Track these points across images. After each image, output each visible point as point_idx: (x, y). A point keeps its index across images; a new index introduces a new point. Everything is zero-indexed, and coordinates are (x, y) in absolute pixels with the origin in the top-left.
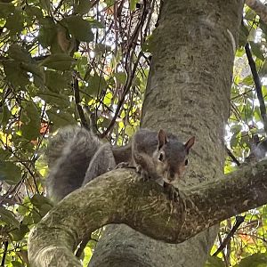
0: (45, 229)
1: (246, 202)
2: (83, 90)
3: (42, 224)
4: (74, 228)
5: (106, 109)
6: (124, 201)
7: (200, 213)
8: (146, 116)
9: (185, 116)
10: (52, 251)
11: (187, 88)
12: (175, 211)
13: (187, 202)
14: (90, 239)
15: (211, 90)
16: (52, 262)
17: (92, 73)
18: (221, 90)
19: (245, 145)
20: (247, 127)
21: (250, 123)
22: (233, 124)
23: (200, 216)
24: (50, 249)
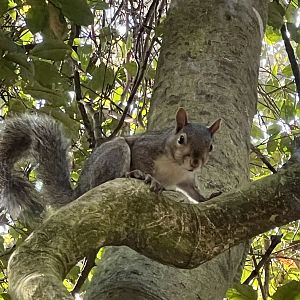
0: (28, 252)
1: (273, 217)
2: (87, 85)
3: (25, 247)
4: (64, 251)
5: (114, 107)
6: (125, 218)
7: (217, 231)
8: (154, 114)
9: (201, 113)
10: (37, 279)
11: (204, 80)
12: (187, 229)
13: (202, 217)
14: (94, 265)
15: (233, 82)
16: (36, 292)
17: (98, 63)
18: (245, 81)
19: (285, 149)
20: (288, 127)
21: (292, 123)
22: (270, 124)
23: (217, 235)
24: (34, 276)
